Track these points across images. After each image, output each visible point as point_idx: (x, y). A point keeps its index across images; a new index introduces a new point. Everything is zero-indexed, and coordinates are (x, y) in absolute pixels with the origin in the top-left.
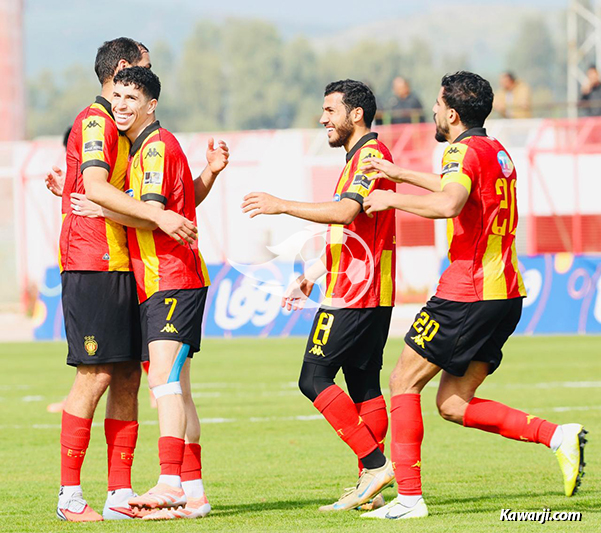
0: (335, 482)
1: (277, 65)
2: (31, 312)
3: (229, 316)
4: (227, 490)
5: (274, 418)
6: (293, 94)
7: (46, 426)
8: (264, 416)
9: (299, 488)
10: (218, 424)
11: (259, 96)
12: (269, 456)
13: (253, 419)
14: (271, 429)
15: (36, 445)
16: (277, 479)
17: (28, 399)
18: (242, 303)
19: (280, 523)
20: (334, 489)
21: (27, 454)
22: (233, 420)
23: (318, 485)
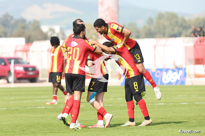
0: (189, 118)
1: (177, 23)
2: (120, 78)
3: (166, 80)
4: (164, 120)
5: (175, 103)
6: (181, 29)
7: (123, 105)
8: (173, 103)
9: (181, 119)
10: (162, 105)
11: (173, 30)
12: (174, 112)
13: (171, 104)
14: (175, 106)
15: (120, 109)
16: (176, 117)
17: (119, 99)
18: (169, 77)
19: (176, 128)
20: (189, 120)
21: (118, 112)
22: (166, 104)
23: (185, 119)
